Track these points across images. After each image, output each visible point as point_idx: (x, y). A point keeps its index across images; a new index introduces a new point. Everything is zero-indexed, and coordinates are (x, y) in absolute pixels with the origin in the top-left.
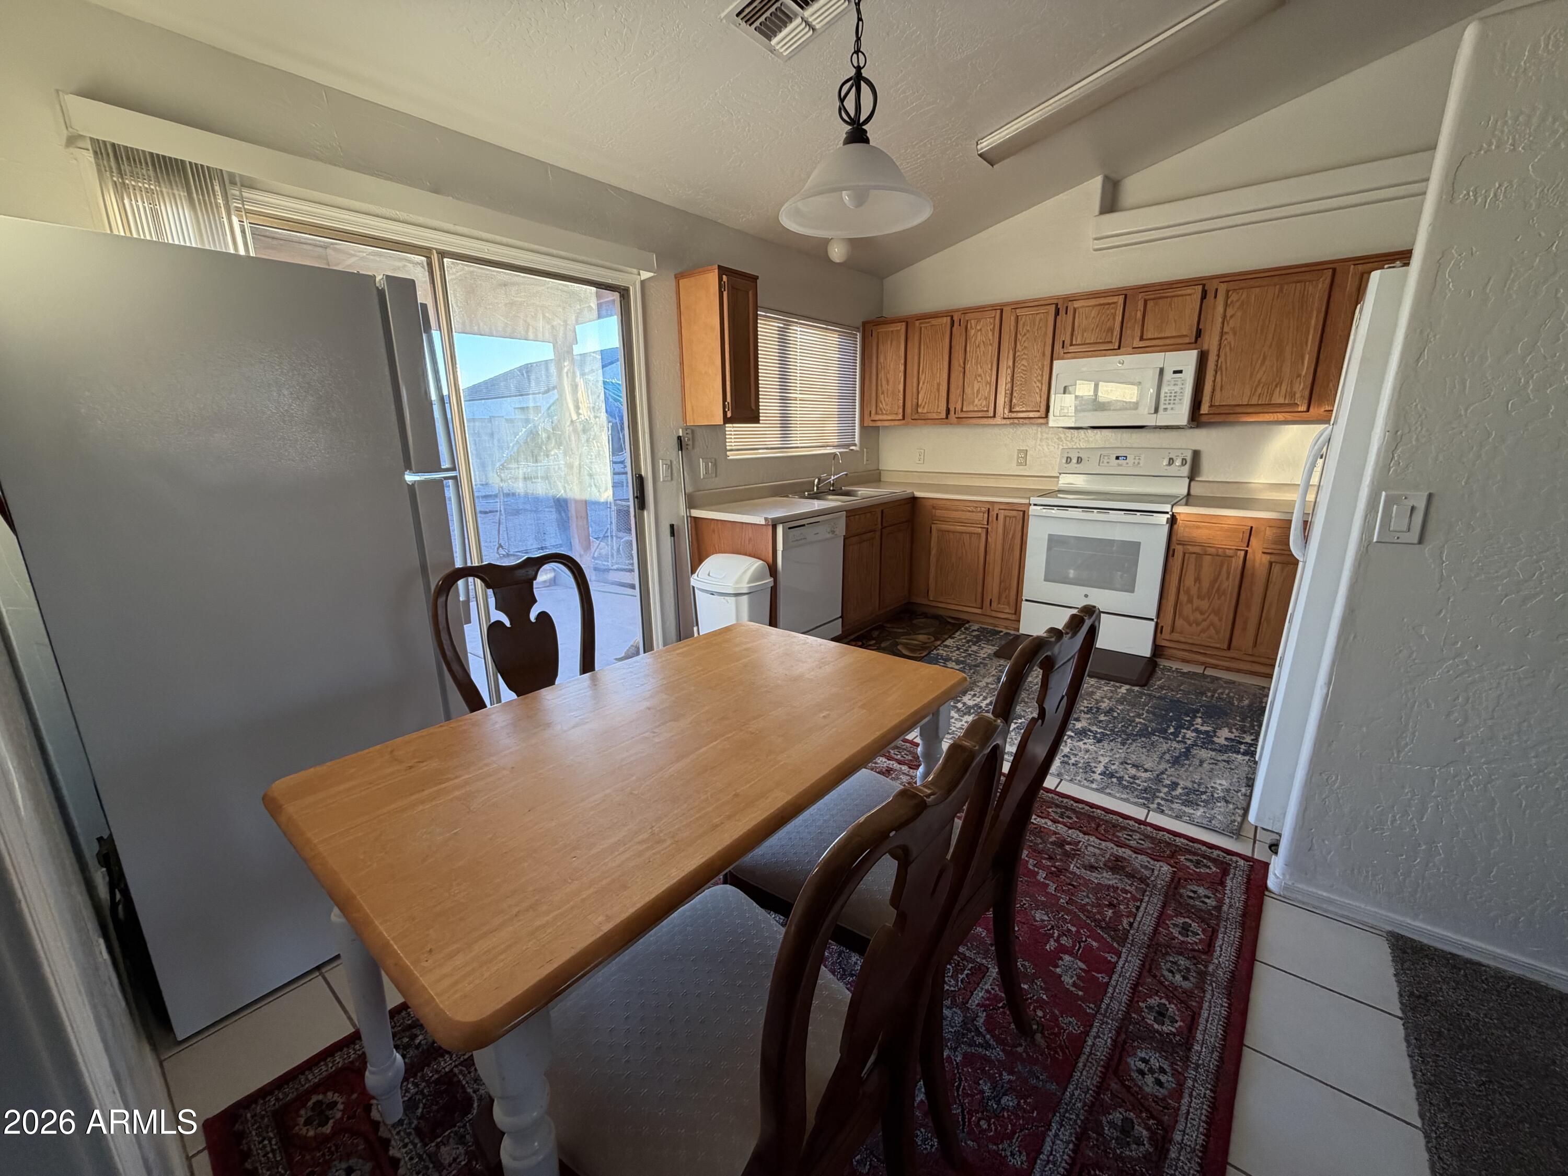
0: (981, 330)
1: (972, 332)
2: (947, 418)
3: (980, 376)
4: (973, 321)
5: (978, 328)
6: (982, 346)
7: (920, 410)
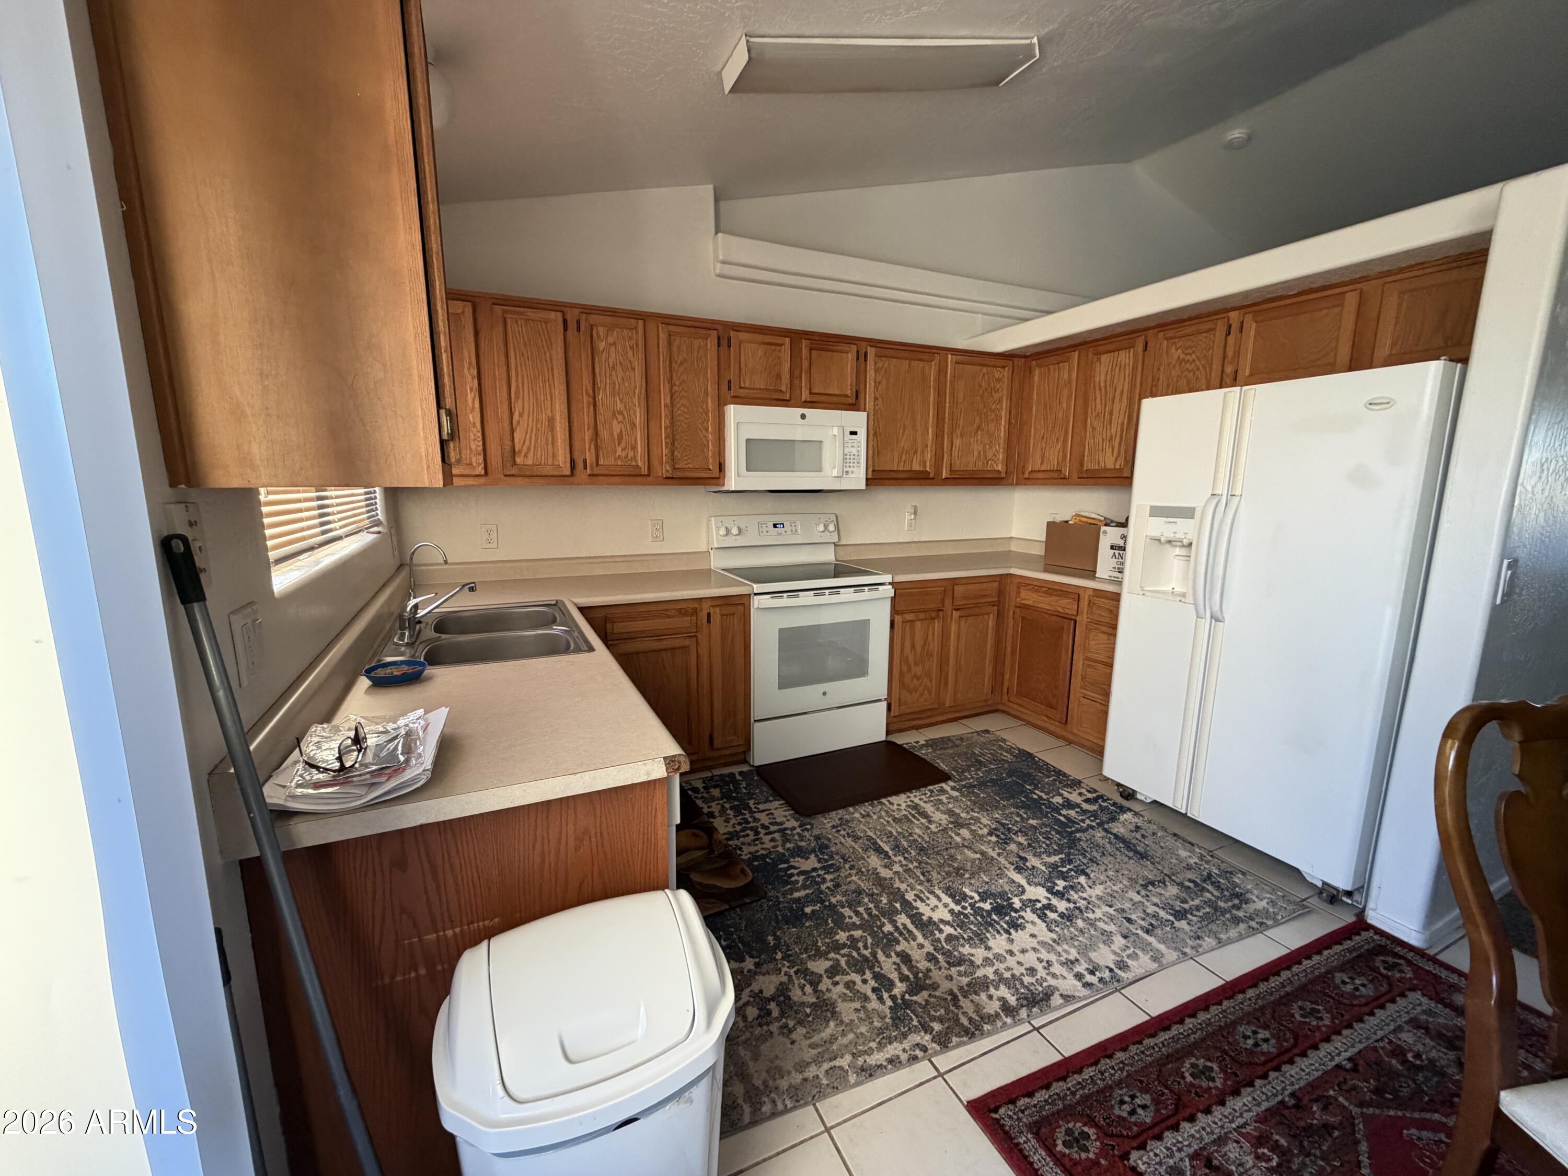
0: (614, 344)
1: (602, 345)
2: (572, 474)
3: (620, 413)
4: (601, 329)
5: (610, 340)
6: (619, 368)
7: (519, 460)
